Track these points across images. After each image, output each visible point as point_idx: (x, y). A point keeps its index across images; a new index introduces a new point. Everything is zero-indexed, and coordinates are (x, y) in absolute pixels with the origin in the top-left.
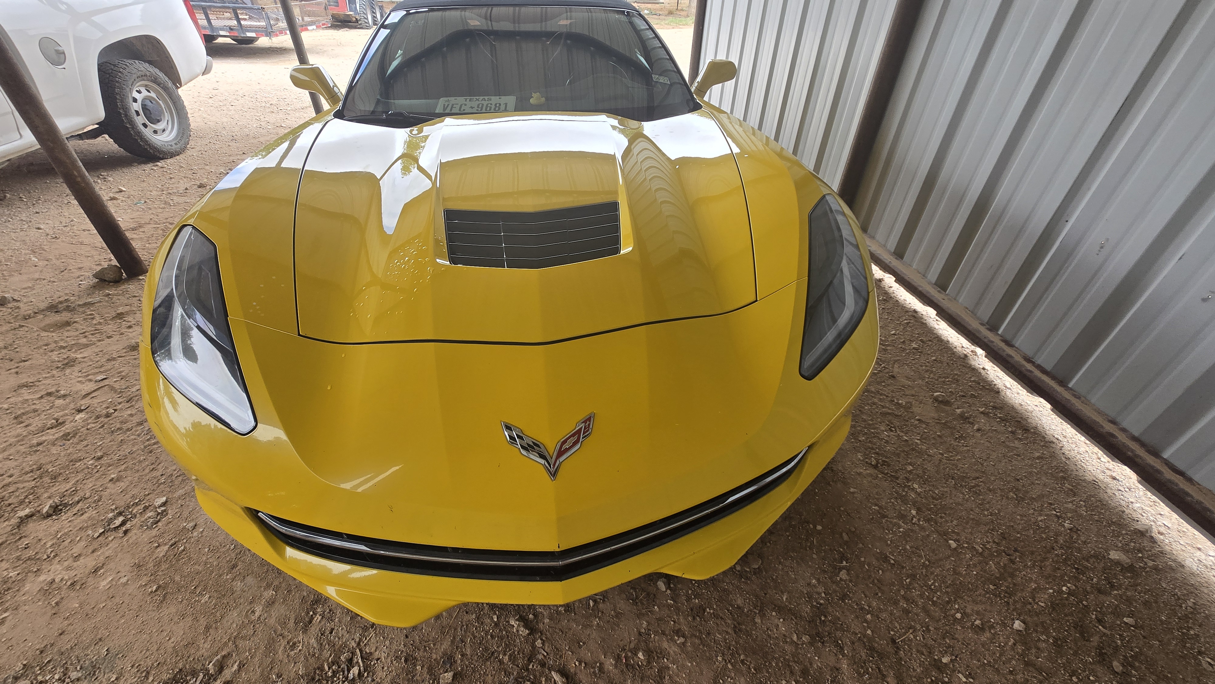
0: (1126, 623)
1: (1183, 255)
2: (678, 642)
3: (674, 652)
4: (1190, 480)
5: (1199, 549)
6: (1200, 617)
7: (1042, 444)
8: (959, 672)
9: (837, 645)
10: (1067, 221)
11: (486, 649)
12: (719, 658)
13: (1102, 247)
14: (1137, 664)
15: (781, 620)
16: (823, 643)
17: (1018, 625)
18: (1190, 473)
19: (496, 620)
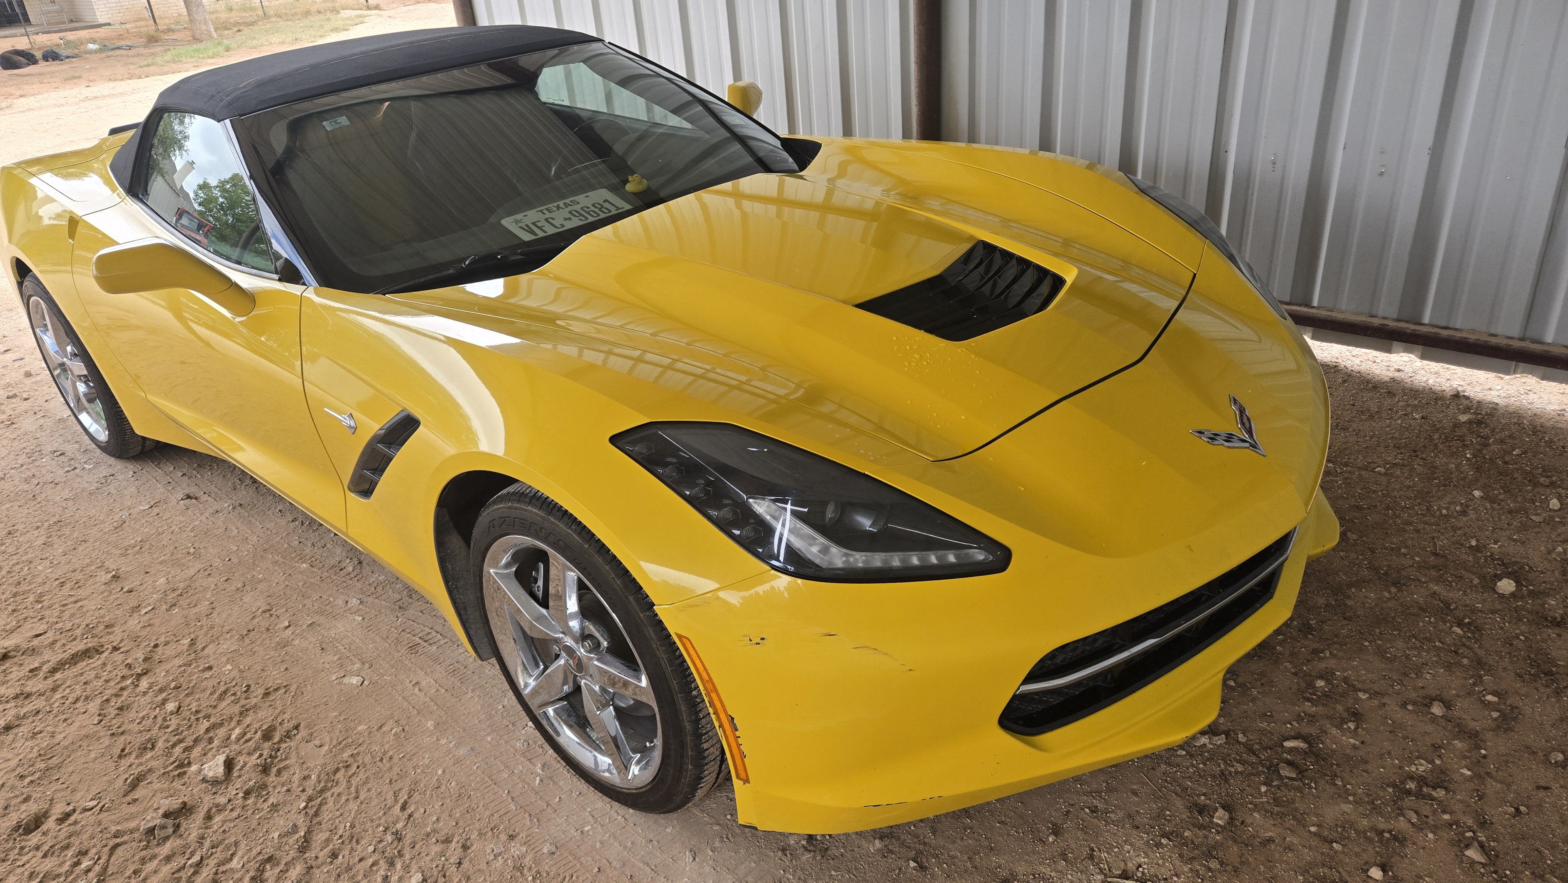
0: (1517, 455)
1: (1345, 144)
2: (1328, 655)
3: (1335, 664)
4: (1456, 330)
5: (1490, 389)
6: (1538, 428)
7: (1332, 371)
8: (1488, 545)
9: (1414, 580)
10: (1226, 152)
11: (1213, 777)
12: (1366, 644)
13: (1274, 163)
14: (1550, 474)
15: (1364, 590)
16: (1404, 585)
17: (1477, 493)
18: (1451, 325)
19: (1184, 753)
